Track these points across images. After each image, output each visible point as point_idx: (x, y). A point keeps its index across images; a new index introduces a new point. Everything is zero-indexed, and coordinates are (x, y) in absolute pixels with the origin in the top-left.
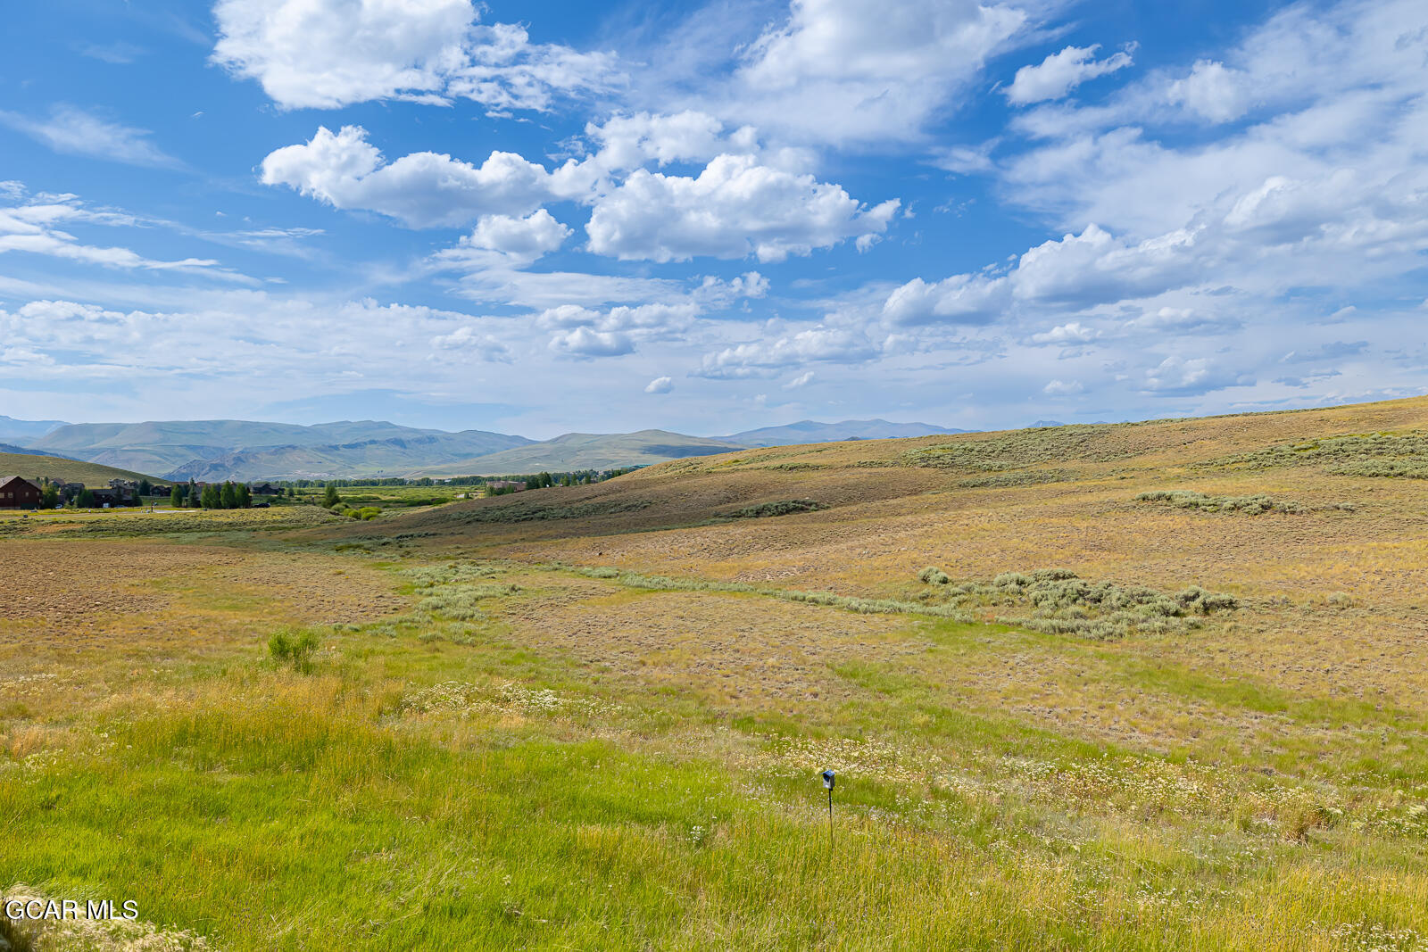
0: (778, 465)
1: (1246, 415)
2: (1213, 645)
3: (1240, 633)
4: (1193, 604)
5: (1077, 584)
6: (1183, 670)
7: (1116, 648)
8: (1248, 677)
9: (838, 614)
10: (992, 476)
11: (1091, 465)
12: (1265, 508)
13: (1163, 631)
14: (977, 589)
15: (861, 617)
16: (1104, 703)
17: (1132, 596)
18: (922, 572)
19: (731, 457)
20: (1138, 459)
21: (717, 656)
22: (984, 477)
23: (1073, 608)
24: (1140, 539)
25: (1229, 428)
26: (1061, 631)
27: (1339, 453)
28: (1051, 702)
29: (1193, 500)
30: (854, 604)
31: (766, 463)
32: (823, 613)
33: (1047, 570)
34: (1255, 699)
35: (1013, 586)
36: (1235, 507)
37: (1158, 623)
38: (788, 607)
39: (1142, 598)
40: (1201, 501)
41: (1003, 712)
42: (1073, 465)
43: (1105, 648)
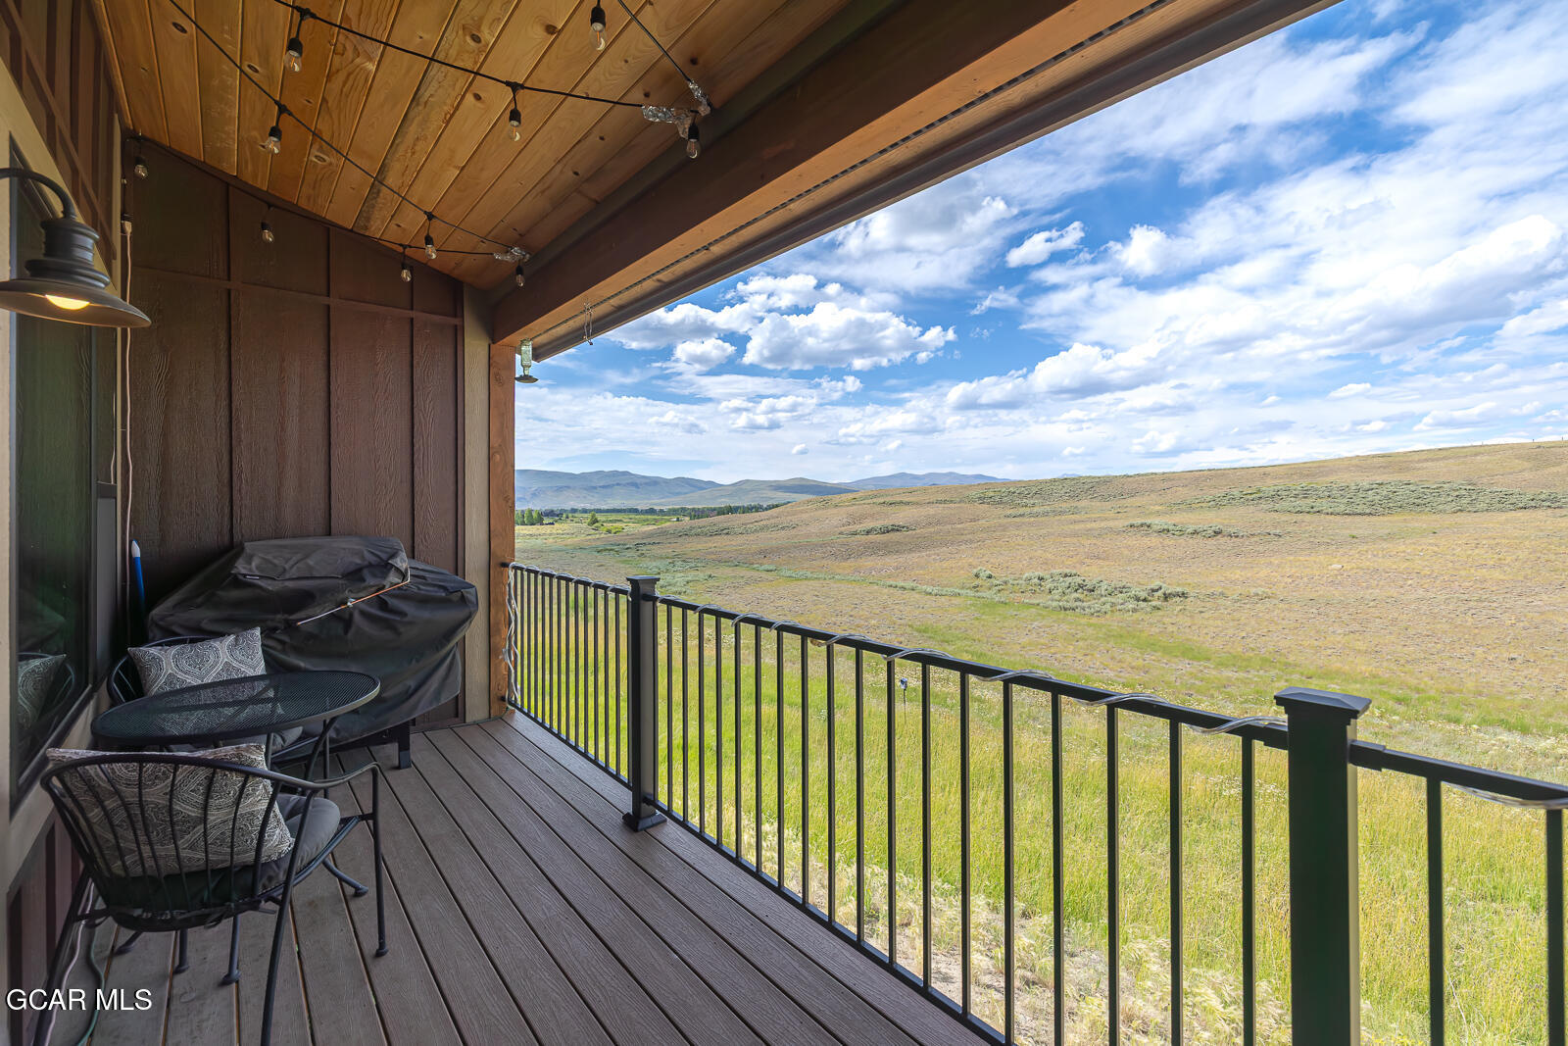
0: (882, 501)
1: (1210, 470)
2: (1167, 620)
3: (1187, 612)
4: (1156, 594)
5: (1079, 580)
6: (1145, 635)
7: (1102, 620)
8: (1187, 640)
9: (917, 596)
10: (1027, 510)
11: (1096, 504)
12: (1217, 533)
13: (1135, 610)
14: (1011, 582)
15: (934, 598)
16: (1088, 652)
17: (1116, 588)
18: (975, 571)
19: (851, 496)
20: (1129, 500)
21: (839, 618)
22: (1022, 511)
23: (1076, 595)
24: (1126, 552)
25: (1197, 479)
26: (1065, 609)
27: (1276, 496)
28: (1052, 651)
29: (1166, 527)
30: (929, 590)
31: (875, 500)
32: (907, 595)
33: (1059, 571)
34: (1189, 652)
35: (1036, 581)
36: (1195, 532)
37: (1131, 605)
38: (886, 591)
39: (1122, 590)
40: (1171, 528)
41: (1021, 655)
42: (1084, 503)
43: (1094, 620)
